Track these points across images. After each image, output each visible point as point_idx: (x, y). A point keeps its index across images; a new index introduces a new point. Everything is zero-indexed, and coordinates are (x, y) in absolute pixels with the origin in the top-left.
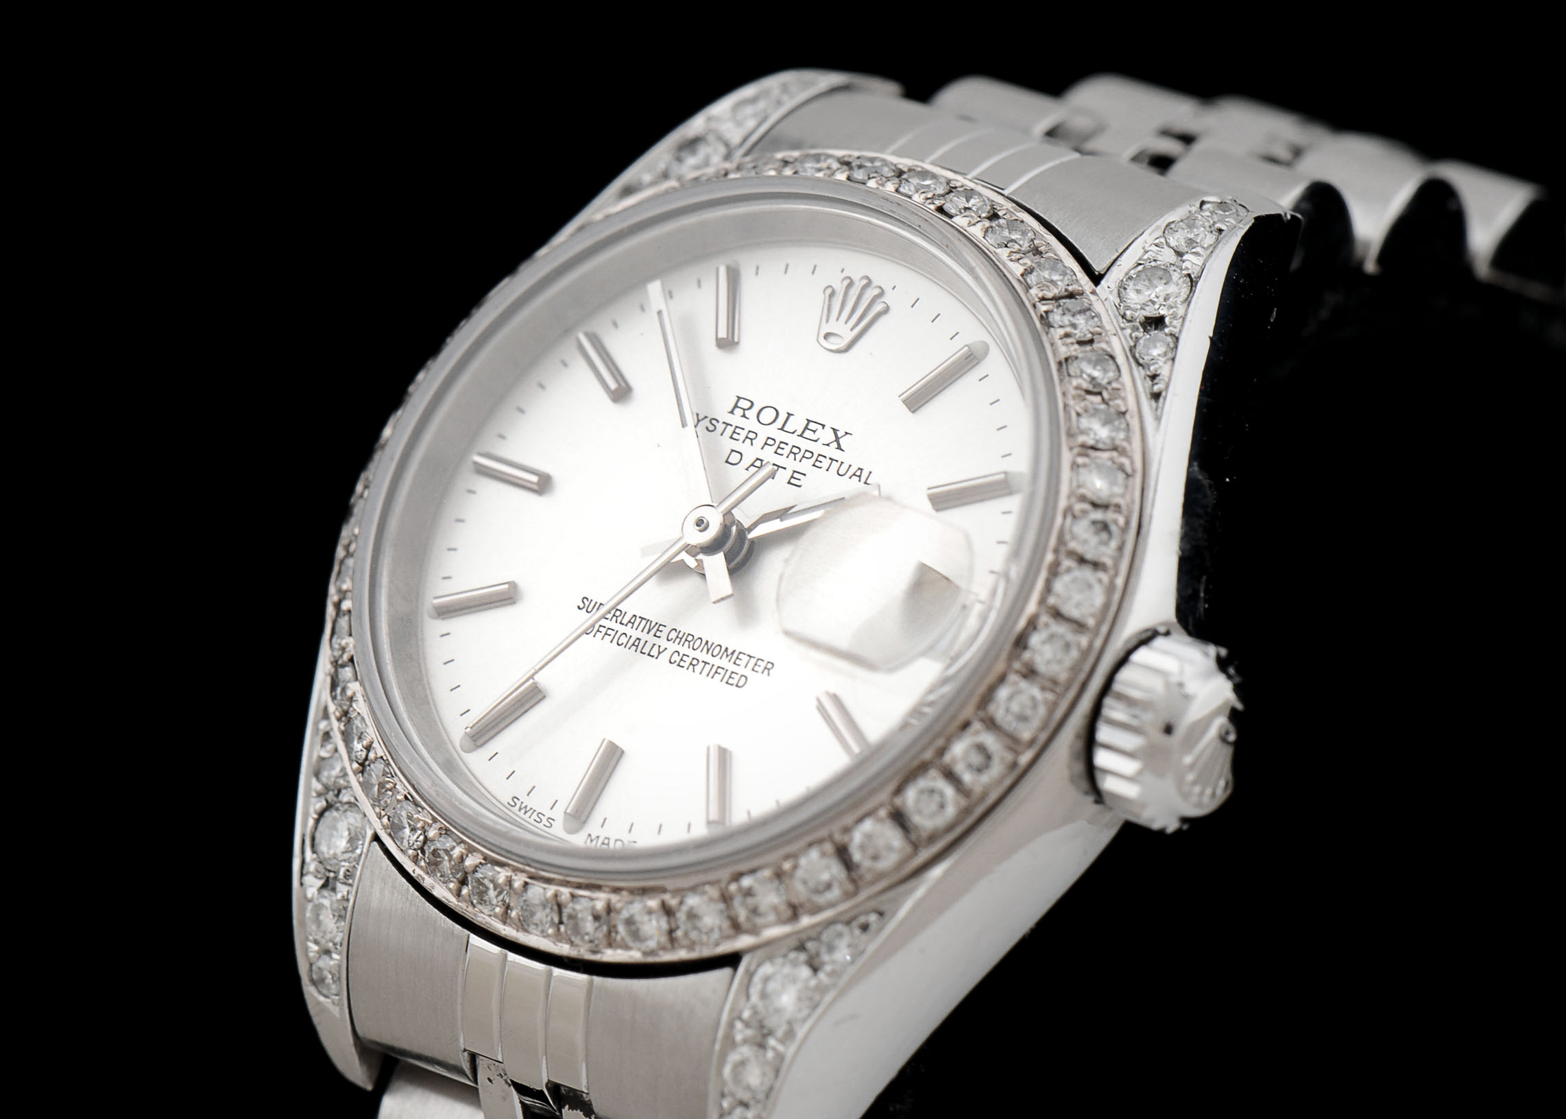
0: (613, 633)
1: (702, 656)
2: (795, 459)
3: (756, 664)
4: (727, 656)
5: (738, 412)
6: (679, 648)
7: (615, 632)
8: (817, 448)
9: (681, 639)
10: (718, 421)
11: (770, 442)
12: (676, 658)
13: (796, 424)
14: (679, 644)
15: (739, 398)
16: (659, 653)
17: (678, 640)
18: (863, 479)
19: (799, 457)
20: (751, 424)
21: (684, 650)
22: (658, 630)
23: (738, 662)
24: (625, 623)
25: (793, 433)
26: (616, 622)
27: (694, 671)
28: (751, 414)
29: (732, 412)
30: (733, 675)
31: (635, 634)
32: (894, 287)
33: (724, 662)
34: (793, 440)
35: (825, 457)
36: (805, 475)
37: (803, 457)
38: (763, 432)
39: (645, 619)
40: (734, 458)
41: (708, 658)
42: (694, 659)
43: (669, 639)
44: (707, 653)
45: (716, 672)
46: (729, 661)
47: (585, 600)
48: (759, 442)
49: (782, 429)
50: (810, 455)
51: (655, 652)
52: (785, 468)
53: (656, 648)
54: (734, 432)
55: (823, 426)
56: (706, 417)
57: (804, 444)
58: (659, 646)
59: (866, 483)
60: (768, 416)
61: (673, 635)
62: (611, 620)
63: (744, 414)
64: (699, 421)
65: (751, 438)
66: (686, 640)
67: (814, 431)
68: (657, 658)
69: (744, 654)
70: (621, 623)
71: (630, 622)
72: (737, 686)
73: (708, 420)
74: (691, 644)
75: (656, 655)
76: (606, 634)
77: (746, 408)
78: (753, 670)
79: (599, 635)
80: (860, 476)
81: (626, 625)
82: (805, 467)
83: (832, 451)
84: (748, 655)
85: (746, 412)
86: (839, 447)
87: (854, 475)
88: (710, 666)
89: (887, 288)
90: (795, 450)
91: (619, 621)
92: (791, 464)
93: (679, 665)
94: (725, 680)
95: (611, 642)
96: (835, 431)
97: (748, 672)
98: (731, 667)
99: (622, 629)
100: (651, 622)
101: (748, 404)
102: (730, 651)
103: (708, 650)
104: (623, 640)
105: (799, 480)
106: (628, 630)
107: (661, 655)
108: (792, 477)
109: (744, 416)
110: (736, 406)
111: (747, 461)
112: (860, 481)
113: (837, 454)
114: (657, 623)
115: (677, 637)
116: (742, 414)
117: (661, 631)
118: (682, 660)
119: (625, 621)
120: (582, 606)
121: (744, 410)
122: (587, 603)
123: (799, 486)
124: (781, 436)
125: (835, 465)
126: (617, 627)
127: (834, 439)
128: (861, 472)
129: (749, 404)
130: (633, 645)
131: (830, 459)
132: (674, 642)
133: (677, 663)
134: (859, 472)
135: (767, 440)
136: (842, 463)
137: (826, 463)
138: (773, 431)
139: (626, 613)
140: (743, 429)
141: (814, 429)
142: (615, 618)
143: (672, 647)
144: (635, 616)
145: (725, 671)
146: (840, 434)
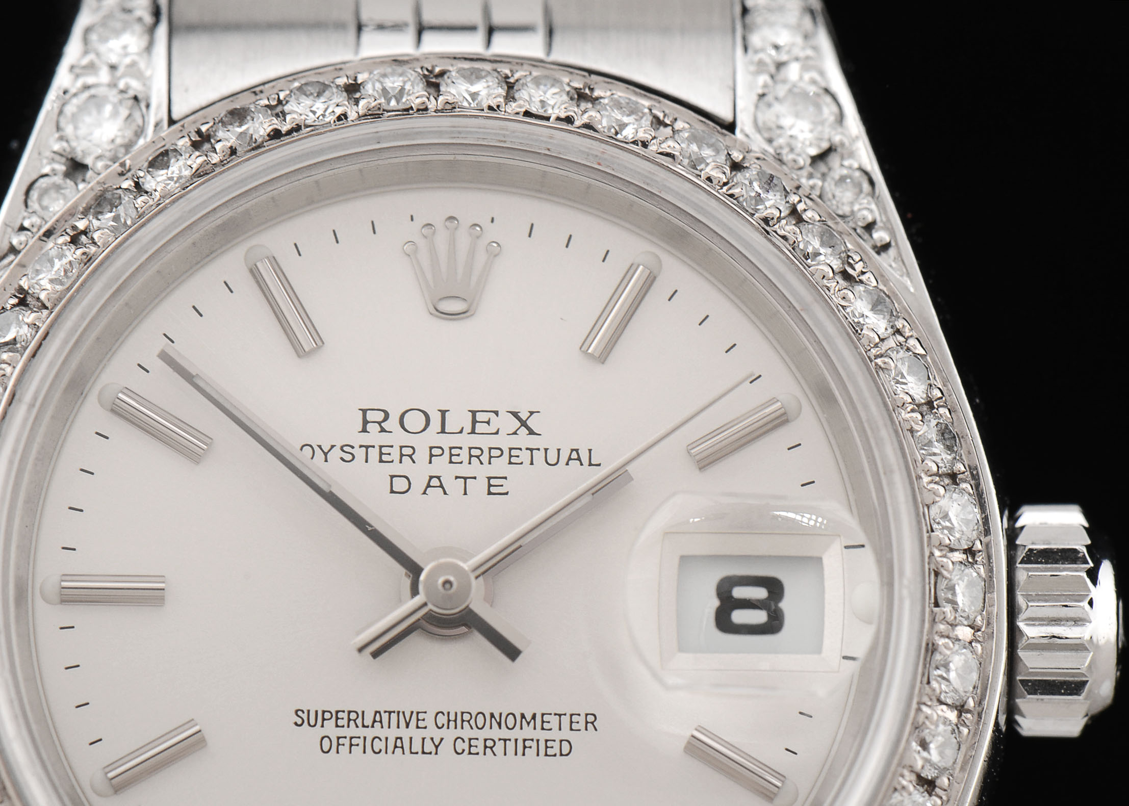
0: (361, 741)
1: (496, 733)
2: (482, 463)
3: (571, 722)
4: (528, 723)
5: (373, 428)
6: (459, 732)
7: (362, 739)
8: (504, 441)
9: (455, 721)
10: (353, 447)
11: (435, 452)
12: (460, 746)
13: (459, 419)
14: (456, 728)
15: (364, 411)
16: (437, 747)
17: (452, 724)
18: (585, 461)
19: (485, 458)
20: (397, 437)
21: (467, 733)
22: (418, 720)
23: (546, 726)
24: (370, 725)
25: (461, 432)
26: (357, 727)
27: (495, 755)
28: (392, 424)
29: (364, 430)
30: (549, 744)
31: (392, 733)
32: (492, 221)
33: (528, 732)
34: (466, 441)
35: (520, 449)
36: (505, 478)
37: (491, 457)
38: (422, 443)
39: (394, 712)
40: (400, 484)
41: (504, 733)
42: (485, 740)
43: (440, 725)
44: (500, 728)
45: (525, 747)
46: (535, 728)
47: (300, 713)
48: (422, 455)
49: (443, 431)
50: (498, 453)
51: (429, 747)
52: (475, 478)
53: (428, 742)
54: (381, 454)
55: (496, 413)
56: (333, 446)
57: (485, 442)
58: (432, 739)
59: (590, 464)
60: (415, 421)
61: (442, 720)
62: (348, 726)
63: (381, 427)
64: (326, 454)
65: (408, 454)
66: (463, 721)
67: (488, 423)
68: (436, 753)
69: (551, 714)
70: (364, 726)
71: (375, 721)
72: (561, 755)
73: (337, 450)
74: (472, 722)
75: (434, 751)
76: (351, 745)
77: (381, 420)
78: (571, 729)
79: (344, 750)
80: (579, 459)
81: (373, 726)
82: (500, 466)
83: (523, 440)
84: (555, 714)
85: (383, 424)
86: (531, 432)
87: (570, 459)
88: (513, 741)
89: (485, 222)
90: (474, 452)
91: (360, 724)
92: (481, 471)
93: (470, 753)
94: (542, 752)
95: (364, 752)
96: (515, 414)
97: (566, 733)
98: (542, 736)
99: (370, 733)
100: (403, 713)
101: (380, 416)
102: (529, 718)
103: (499, 724)
104: (378, 745)
105: (502, 486)
106: (377, 730)
107: (439, 748)
108: (490, 485)
109: (383, 430)
110: (365, 422)
111: (419, 484)
112: (582, 464)
113: (533, 441)
114: (412, 713)
115: (449, 721)
116: (379, 429)
117: (424, 720)
118: (470, 746)
119: (368, 722)
120: (299, 721)
121: (380, 423)
122: (305, 716)
123: (507, 494)
124: (446, 441)
125: (539, 456)
126: (361, 732)
127: (519, 424)
128: (578, 454)
129: (382, 415)
130: (396, 747)
131: (527, 449)
132: (448, 728)
133: (467, 751)
134: (575, 456)
135: (431, 451)
136: (546, 450)
137: (525, 456)
138: (432, 436)
139: (363, 712)
140: (392, 446)
141: (487, 420)
142: (352, 723)
143: (449, 735)
144: (376, 712)
145: (535, 742)
146: (524, 416)
